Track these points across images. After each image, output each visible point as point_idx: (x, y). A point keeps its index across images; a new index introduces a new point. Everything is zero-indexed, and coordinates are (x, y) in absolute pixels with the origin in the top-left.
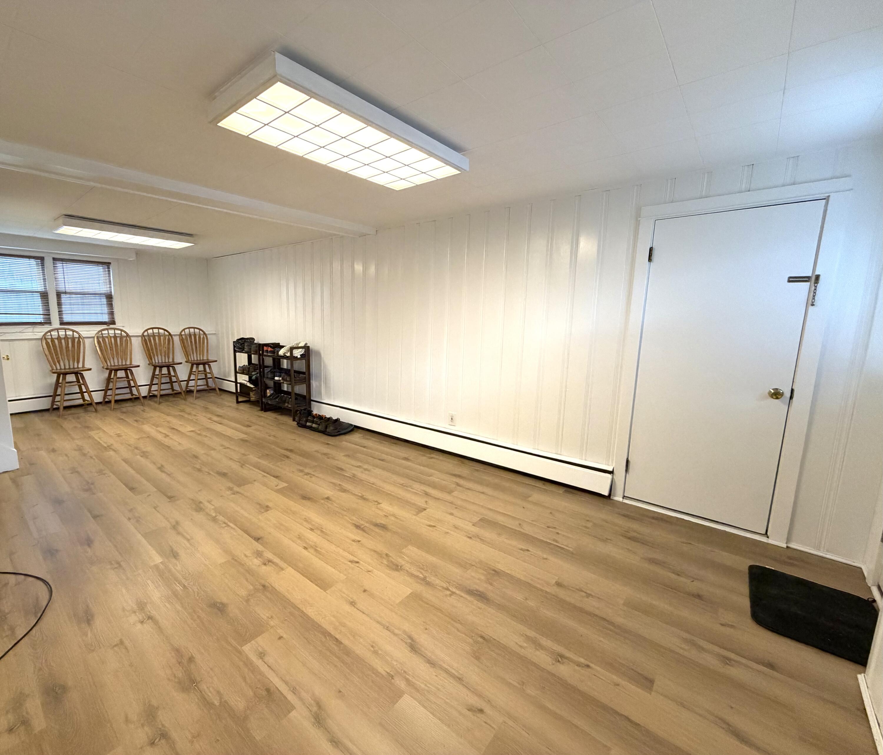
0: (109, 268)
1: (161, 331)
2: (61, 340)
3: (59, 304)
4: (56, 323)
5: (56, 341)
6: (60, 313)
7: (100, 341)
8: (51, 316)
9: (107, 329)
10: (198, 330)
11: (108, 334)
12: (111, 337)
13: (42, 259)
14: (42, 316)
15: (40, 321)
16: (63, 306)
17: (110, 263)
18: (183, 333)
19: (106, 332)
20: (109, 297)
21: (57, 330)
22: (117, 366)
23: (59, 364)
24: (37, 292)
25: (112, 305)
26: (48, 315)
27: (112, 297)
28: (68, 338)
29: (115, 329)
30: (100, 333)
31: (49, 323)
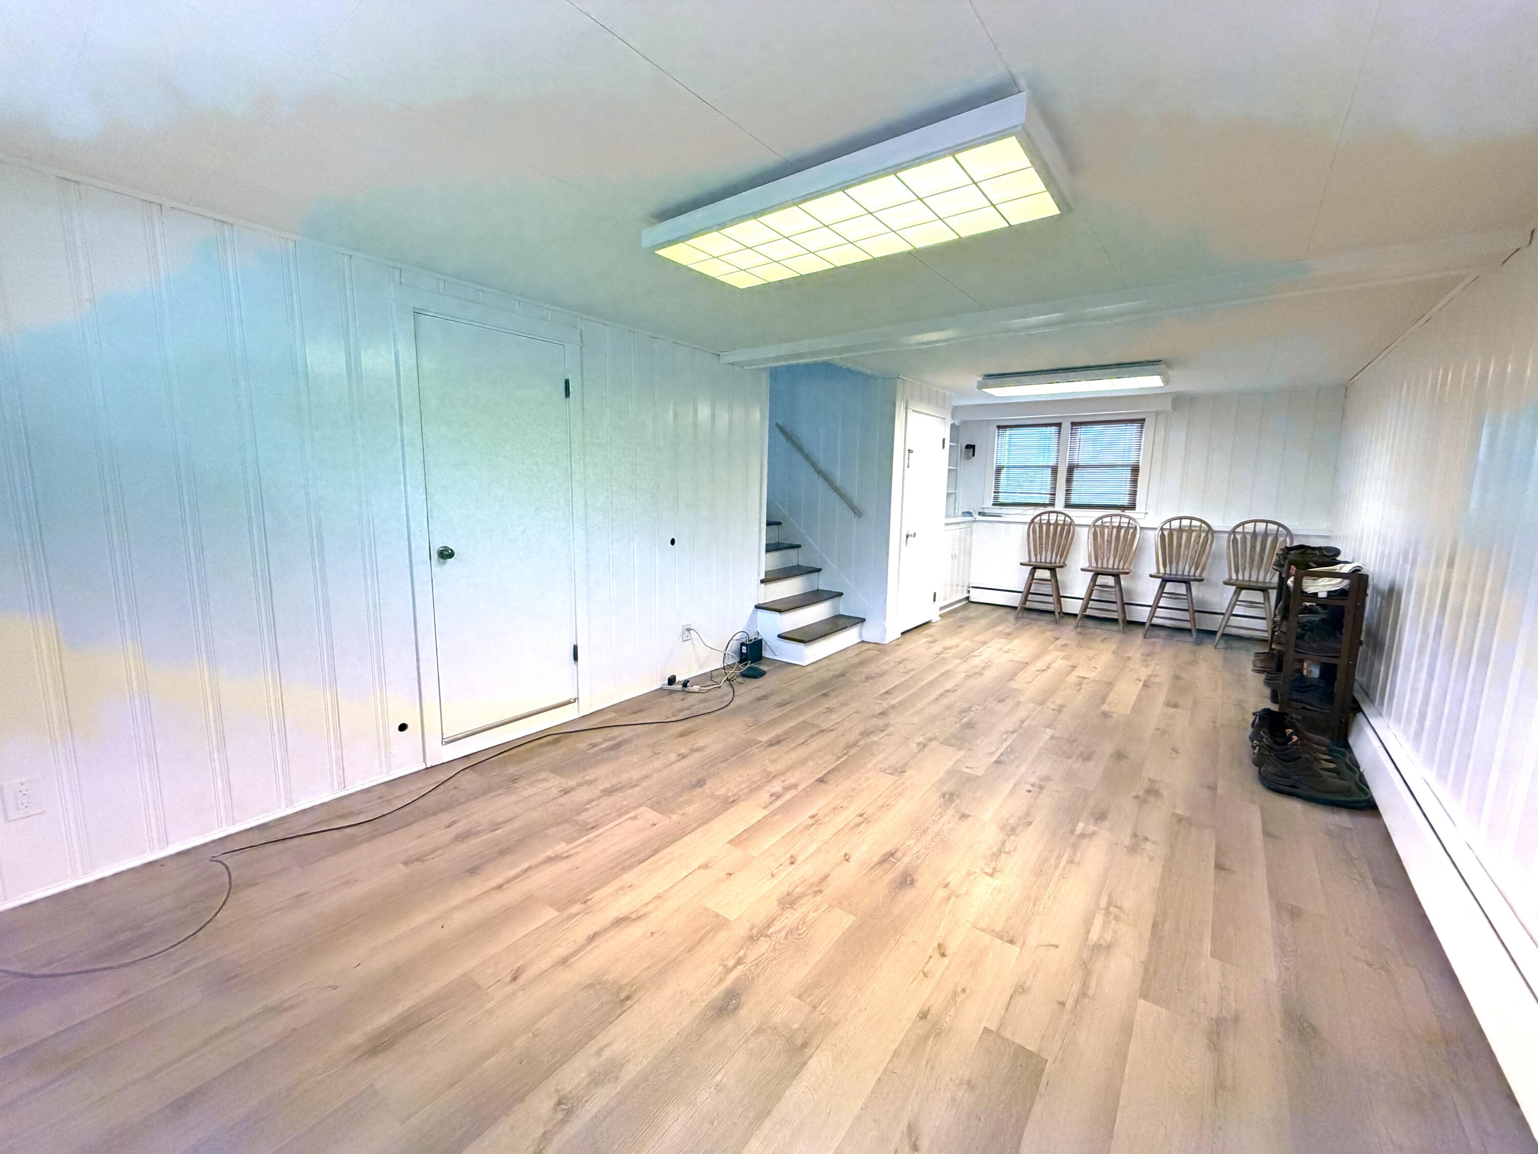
0: (1142, 427)
1: (1195, 523)
2: (1050, 526)
3: (1069, 481)
4: (1059, 506)
5: (1044, 527)
6: (1068, 492)
7: (1097, 532)
8: (1056, 496)
9: (1111, 516)
10: (1276, 527)
11: (1111, 522)
12: (1113, 527)
13: (1059, 425)
14: (1049, 496)
16: (1074, 483)
17: (1144, 420)
18: (1240, 529)
19: (1108, 519)
20: (1135, 470)
21: (1058, 513)
22: (1105, 568)
23: (1041, 555)
24: (1047, 467)
25: (1137, 481)
26: (1054, 494)
27: (1139, 470)
28: (1058, 524)
29: (1121, 516)
30: (1100, 521)
31: (1053, 505)
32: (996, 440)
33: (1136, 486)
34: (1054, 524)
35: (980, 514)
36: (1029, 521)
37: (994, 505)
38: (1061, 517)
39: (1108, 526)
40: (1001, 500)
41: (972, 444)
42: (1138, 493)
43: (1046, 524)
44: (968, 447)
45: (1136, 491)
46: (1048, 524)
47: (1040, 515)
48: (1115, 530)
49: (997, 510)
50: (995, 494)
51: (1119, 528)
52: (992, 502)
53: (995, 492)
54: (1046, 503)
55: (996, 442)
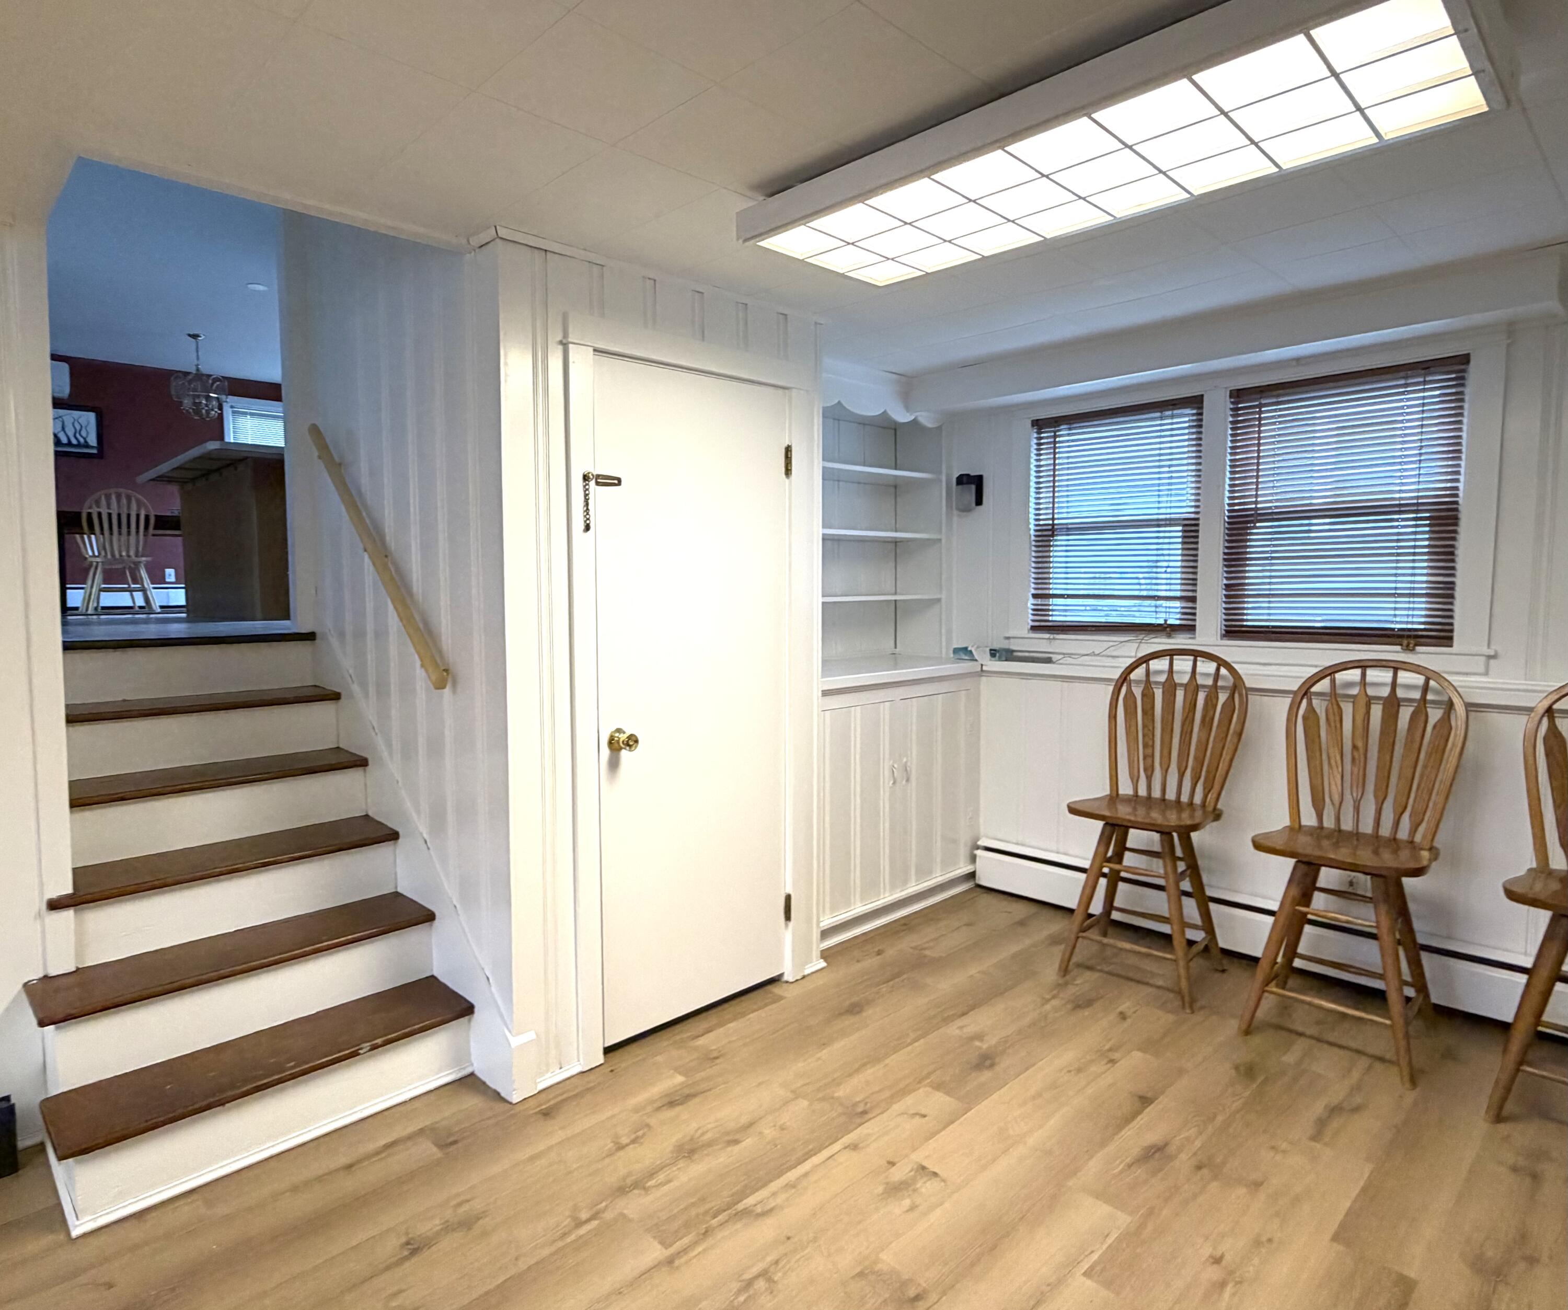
0: (1461, 381)
2: (1174, 693)
3: (1234, 558)
4: (1207, 632)
5: (1158, 693)
6: (1234, 590)
7: (1317, 715)
8: (1199, 605)
9: (1363, 666)
11: (1363, 682)
12: (1370, 701)
13: (1196, 402)
15: (1162, 622)
16: (1248, 567)
17: (1465, 359)
19: (1355, 674)
20: (1446, 520)
23: (1149, 778)
24: (1170, 522)
25: (1452, 553)
26: (1193, 599)
27: (1456, 518)
28: (1198, 687)
29: (1396, 667)
30: (1327, 681)
31: (1189, 628)
32: (1033, 457)
33: (1451, 570)
34: (1186, 686)
35: (993, 653)
36: (1116, 674)
37: (1034, 629)
38: (1206, 668)
39: (1354, 697)
40: (1057, 617)
41: (973, 473)
42: (1458, 593)
43: (1164, 684)
44: (963, 480)
45: (1451, 586)
46: (1170, 687)
47: (1146, 659)
48: (1377, 711)
49: (1041, 643)
50: (1039, 601)
51: (1392, 704)
52: (1029, 619)
53: (1035, 596)
54: (1170, 622)
55: (1033, 463)
